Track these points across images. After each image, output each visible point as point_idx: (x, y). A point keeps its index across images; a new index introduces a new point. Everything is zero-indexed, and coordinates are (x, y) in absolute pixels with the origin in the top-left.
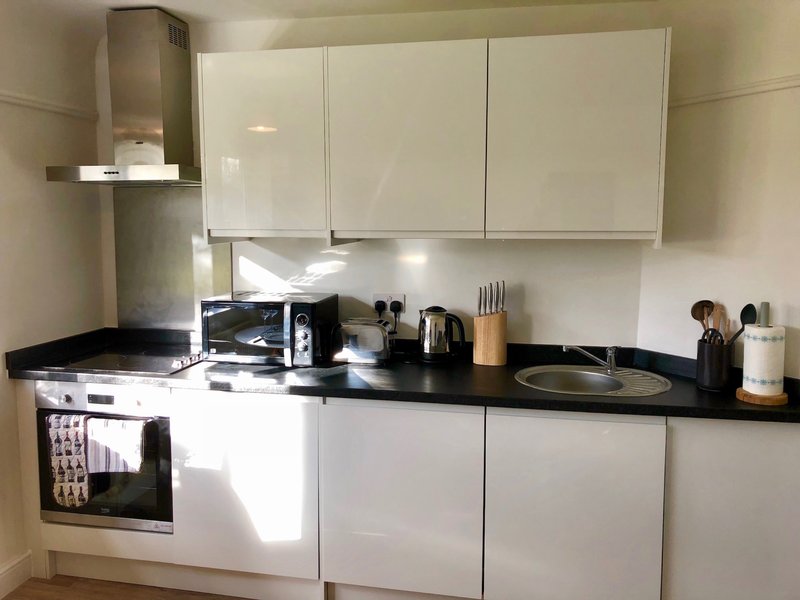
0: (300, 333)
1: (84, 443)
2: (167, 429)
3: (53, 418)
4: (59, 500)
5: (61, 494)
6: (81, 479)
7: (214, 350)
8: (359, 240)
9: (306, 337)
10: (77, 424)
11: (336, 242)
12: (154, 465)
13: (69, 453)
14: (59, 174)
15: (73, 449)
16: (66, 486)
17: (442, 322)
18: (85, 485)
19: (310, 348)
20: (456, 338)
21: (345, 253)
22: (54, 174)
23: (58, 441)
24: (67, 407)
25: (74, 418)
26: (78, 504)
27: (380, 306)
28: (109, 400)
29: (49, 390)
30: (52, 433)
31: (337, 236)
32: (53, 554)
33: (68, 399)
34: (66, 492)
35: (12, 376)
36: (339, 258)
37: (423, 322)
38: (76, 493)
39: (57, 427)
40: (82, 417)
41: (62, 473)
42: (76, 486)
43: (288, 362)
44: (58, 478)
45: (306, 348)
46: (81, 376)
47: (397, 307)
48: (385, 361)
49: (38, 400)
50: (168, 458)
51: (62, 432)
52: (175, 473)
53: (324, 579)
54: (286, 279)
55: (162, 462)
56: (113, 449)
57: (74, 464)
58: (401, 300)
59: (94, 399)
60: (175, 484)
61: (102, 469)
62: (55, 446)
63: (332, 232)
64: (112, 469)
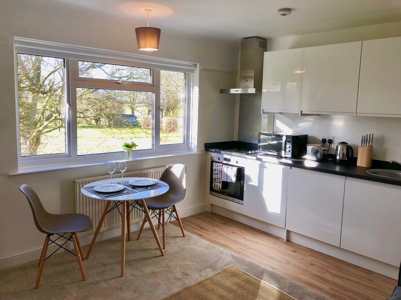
0: (288, 146)
1: (221, 172)
2: (244, 171)
3: (214, 163)
4: (214, 188)
5: (215, 186)
6: (220, 183)
7: (261, 149)
8: (318, 115)
9: (290, 147)
10: (220, 166)
11: (303, 115)
12: (239, 183)
13: (217, 174)
14: (224, 91)
15: (219, 173)
16: (216, 184)
17: (345, 148)
18: (221, 184)
19: (291, 151)
20: (350, 155)
21: (312, 120)
22: (222, 91)
23: (215, 170)
24: (218, 161)
25: (219, 164)
26: (219, 190)
27: (324, 141)
28: (229, 160)
29: (214, 155)
30: (214, 167)
31: (303, 113)
32: (212, 205)
33: (219, 159)
34: (216, 186)
35: (206, 150)
36: (310, 121)
37: (337, 147)
38: (218, 186)
39: (215, 166)
40: (222, 164)
41: (215, 180)
42: (218, 184)
43: (283, 156)
44: (214, 181)
45: (289, 151)
46: (222, 152)
47: (331, 142)
48: (320, 160)
49: (212, 158)
50: (244, 181)
51: (216, 168)
52: (245, 185)
53: (286, 229)
54: (291, 128)
55: (242, 181)
56: (229, 174)
57: (218, 178)
58: (333, 139)
59: (225, 159)
60: (245, 189)
61: (225, 180)
62: (214, 171)
63: (301, 111)
64: (228, 181)
